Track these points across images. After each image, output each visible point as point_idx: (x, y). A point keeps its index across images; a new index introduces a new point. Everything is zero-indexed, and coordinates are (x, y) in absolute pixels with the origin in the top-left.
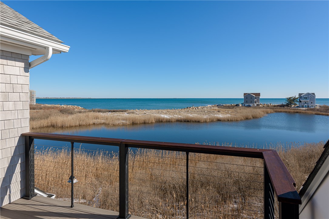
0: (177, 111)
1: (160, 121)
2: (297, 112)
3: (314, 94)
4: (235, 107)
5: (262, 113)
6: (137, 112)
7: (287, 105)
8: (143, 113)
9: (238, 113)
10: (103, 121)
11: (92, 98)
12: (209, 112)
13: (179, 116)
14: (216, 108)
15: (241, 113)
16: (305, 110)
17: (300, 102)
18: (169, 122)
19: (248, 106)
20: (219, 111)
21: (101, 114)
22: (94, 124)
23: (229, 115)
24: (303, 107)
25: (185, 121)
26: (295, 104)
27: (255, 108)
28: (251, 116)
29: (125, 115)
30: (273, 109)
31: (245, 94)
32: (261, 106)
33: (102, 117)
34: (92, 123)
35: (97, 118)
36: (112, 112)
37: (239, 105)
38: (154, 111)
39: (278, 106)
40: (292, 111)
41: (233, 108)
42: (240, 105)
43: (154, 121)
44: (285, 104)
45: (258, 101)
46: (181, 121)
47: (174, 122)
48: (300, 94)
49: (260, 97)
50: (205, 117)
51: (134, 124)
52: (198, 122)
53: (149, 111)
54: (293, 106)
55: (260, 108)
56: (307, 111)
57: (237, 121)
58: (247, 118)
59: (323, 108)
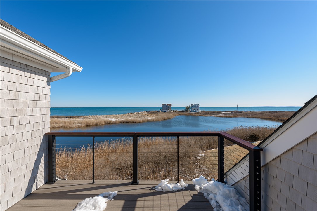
0: (120, 116)
1: (108, 123)
2: (190, 115)
3: (198, 104)
5: (173, 116)
6: (90, 117)
7: (186, 111)
8: (95, 117)
9: (159, 116)
10: (61, 125)
12: (142, 116)
13: (122, 119)
14: (146, 113)
15: (161, 116)
16: (194, 114)
17: (192, 109)
18: (115, 123)
19: (164, 112)
20: (148, 115)
21: (59, 119)
22: (53, 127)
23: (154, 118)
24: (193, 112)
25: (126, 123)
26: (189, 110)
27: (168, 113)
29: (80, 119)
30: (178, 113)
31: (163, 104)
32: (172, 111)
33: (61, 122)
35: (56, 123)
36: (68, 117)
38: (103, 116)
39: (181, 111)
40: (188, 114)
41: (156, 113)
42: (160, 111)
43: (104, 124)
44: (184, 110)
45: (170, 109)
46: (123, 123)
47: (119, 123)
48: (192, 105)
49: (171, 106)
50: (139, 119)
51: (88, 126)
52: (135, 122)
53: (99, 116)
54: (188, 111)
55: (171, 113)
57: (159, 121)
58: (165, 119)
59: (203, 112)
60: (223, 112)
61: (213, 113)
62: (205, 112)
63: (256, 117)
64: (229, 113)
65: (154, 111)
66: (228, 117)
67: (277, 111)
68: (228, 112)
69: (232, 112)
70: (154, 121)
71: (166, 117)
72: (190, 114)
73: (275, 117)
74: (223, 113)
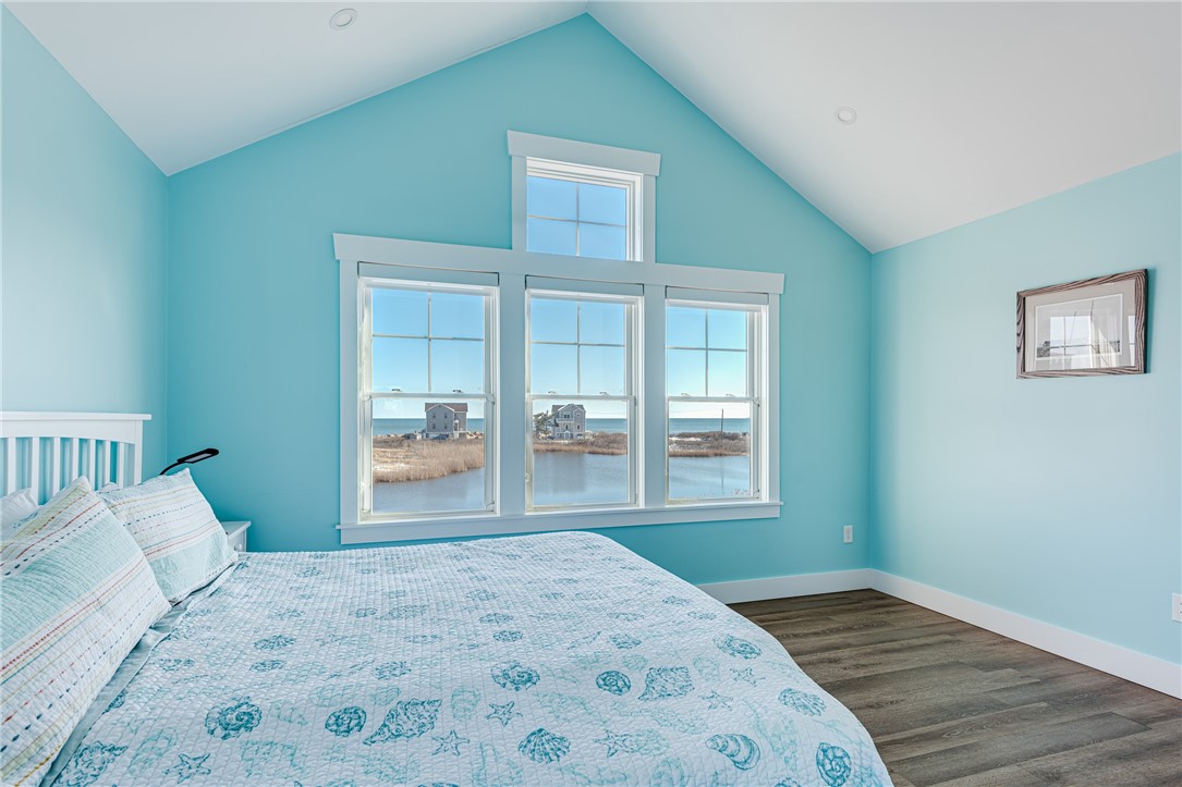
2: (553, 451)
3: (581, 407)
4: (406, 443)
9: (423, 457)
16: (567, 445)
17: (557, 425)
19: (438, 438)
23: (403, 465)
24: (561, 437)
26: (545, 432)
27: (456, 442)
31: (428, 406)
32: (469, 437)
37: (415, 437)
40: (542, 448)
41: (401, 446)
42: (419, 437)
45: (462, 425)
48: (555, 408)
49: (468, 415)
54: (542, 436)
55: (471, 442)
56: (572, 447)
59: (600, 441)
60: (676, 438)
62: (607, 436)
64: (693, 439)
68: (690, 436)
69: (705, 436)
72: (550, 447)
74: (676, 442)
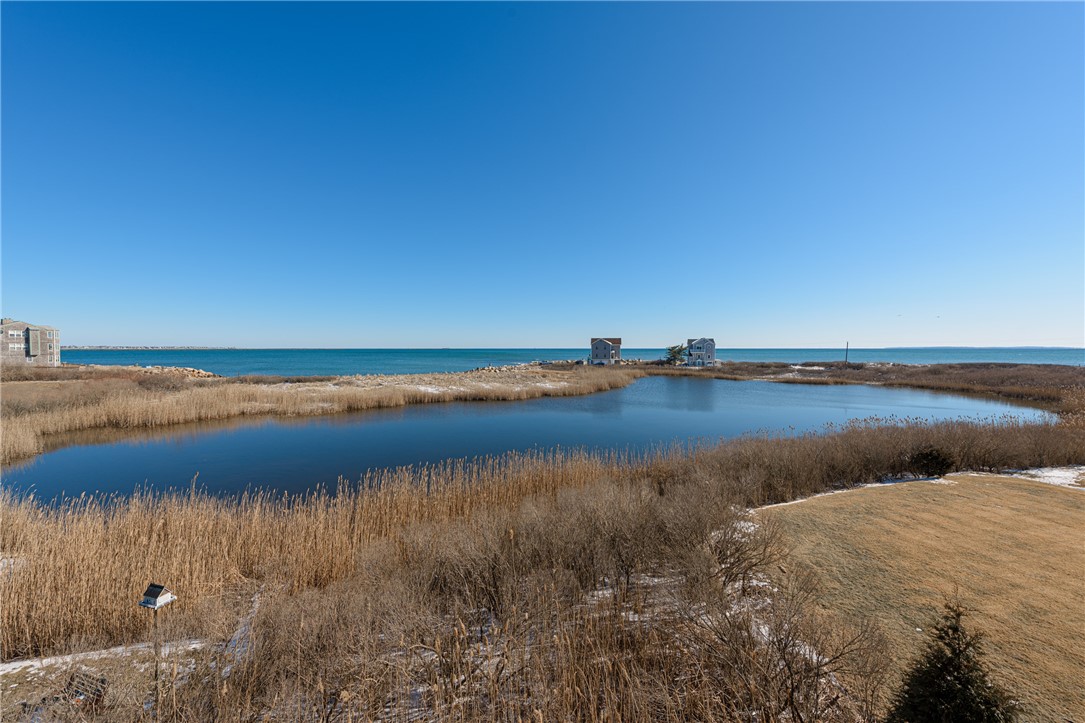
0: (456, 377)
1: (417, 402)
2: (686, 375)
3: (712, 340)
4: (575, 367)
5: (627, 378)
6: (359, 382)
7: (669, 362)
8: (375, 382)
9: (581, 378)
10: (268, 406)
11: (237, 347)
12: (525, 378)
13: (462, 389)
14: (538, 369)
15: (587, 378)
16: (699, 371)
17: (691, 355)
18: (438, 402)
19: (599, 364)
20: (544, 376)
21: (264, 387)
22: (243, 413)
23: (565, 384)
24: (694, 365)
25: (474, 399)
26: (682, 360)
27: (612, 367)
28: (607, 385)
29: (328, 388)
30: (645, 369)
31: (593, 340)
32: (622, 363)
33: (267, 396)
34: (237, 413)
35: (251, 398)
36: (292, 382)
37: (583, 363)
38: (401, 377)
39: (652, 363)
40: (678, 372)
41: (571, 369)
42: (585, 363)
43: (402, 402)
44: (665, 359)
45: (617, 354)
46: (466, 400)
47: (450, 401)
48: (690, 341)
49: (622, 347)
50: (518, 389)
51: (352, 409)
52: (502, 399)
53: (389, 379)
54: (678, 363)
55: (622, 367)
56: (702, 373)
57: (581, 394)
58: (600, 390)
59: (727, 368)
60: (797, 367)
61: (761, 369)
62: (734, 364)
63: (914, 382)
64: (816, 368)
65: (565, 362)
66: (815, 383)
67: (989, 364)
68: (813, 365)
69: (828, 366)
70: (565, 395)
71: (604, 383)
72: (684, 372)
73: (984, 383)
74: (798, 370)
